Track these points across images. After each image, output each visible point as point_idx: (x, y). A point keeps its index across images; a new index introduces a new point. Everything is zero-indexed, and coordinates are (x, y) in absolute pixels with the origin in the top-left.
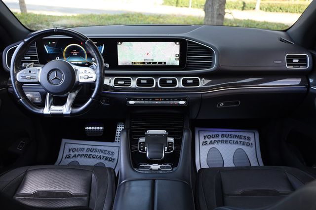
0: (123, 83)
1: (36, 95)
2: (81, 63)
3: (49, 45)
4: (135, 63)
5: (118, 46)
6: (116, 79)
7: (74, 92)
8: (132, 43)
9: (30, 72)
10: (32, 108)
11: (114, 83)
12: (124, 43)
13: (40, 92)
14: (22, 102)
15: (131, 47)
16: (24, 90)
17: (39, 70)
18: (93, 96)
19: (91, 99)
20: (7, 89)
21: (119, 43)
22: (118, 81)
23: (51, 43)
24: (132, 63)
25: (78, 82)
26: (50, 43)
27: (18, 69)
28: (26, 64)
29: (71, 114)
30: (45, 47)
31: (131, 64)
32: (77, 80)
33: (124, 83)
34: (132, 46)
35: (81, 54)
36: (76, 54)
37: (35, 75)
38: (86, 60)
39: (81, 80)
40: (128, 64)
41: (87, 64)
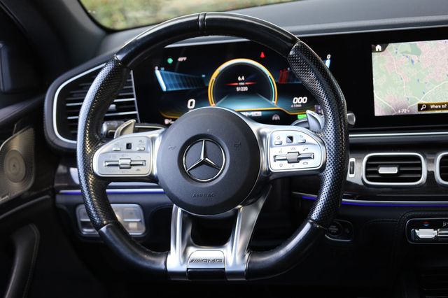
0: (394, 170)
1: (131, 215)
2: (260, 114)
3: (169, 68)
4: (428, 107)
5: (375, 57)
6: (370, 159)
7: (254, 203)
8: (418, 43)
9: (129, 146)
10: (135, 254)
11: (367, 173)
12: (392, 47)
13: (143, 206)
14: (107, 235)
15: (415, 58)
16: (111, 198)
17: (153, 140)
18: (314, 216)
19: (307, 227)
20: (54, 198)
21: (378, 47)
22: (377, 166)
24: (420, 106)
25: (269, 172)
26: (170, 61)
27: (95, 138)
28: (114, 123)
29: (251, 272)
30: (158, 73)
31: (416, 112)
32: (264, 166)
33: (400, 172)
34: (418, 53)
35: (258, 89)
36: (246, 89)
37: (142, 156)
38: (274, 104)
39: (277, 167)
40: (405, 111)
41: (276, 118)
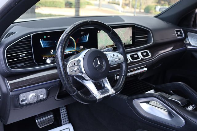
1: (41, 92)
2: (71, 52)
5: (98, 34)
9: (75, 64)
21: (99, 31)
23: (47, 36)
24: (106, 46)
26: (45, 37)
30: (41, 41)
35: (71, 45)
38: (75, 49)
40: (104, 48)
41: (75, 53)
